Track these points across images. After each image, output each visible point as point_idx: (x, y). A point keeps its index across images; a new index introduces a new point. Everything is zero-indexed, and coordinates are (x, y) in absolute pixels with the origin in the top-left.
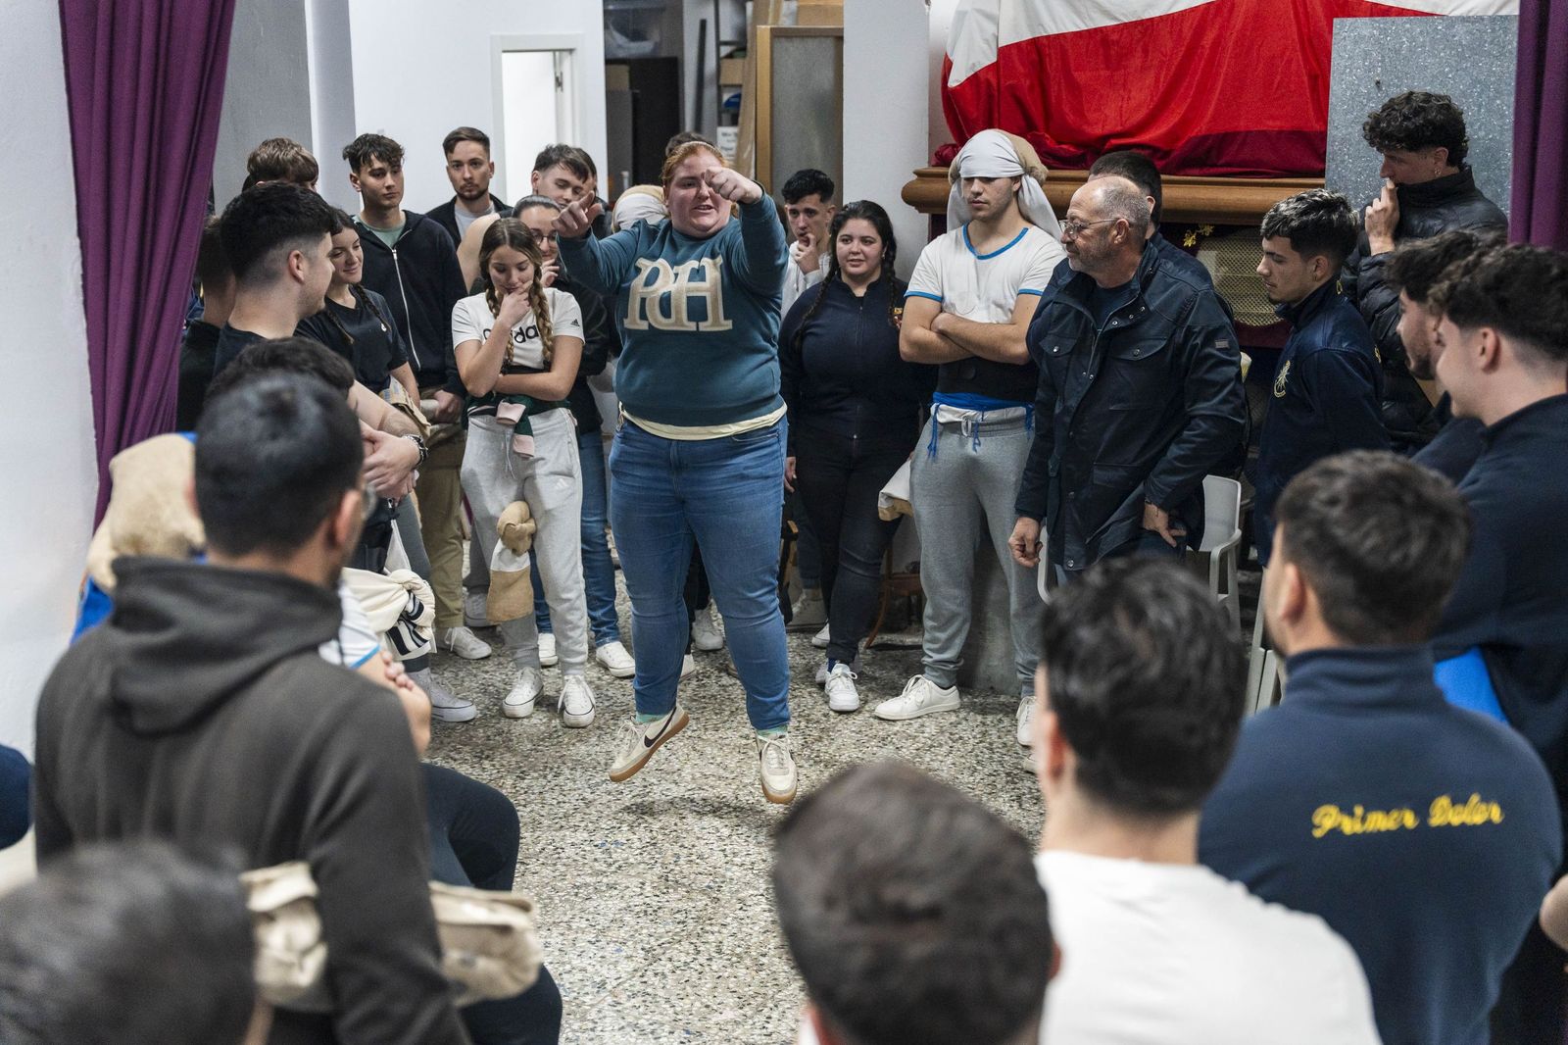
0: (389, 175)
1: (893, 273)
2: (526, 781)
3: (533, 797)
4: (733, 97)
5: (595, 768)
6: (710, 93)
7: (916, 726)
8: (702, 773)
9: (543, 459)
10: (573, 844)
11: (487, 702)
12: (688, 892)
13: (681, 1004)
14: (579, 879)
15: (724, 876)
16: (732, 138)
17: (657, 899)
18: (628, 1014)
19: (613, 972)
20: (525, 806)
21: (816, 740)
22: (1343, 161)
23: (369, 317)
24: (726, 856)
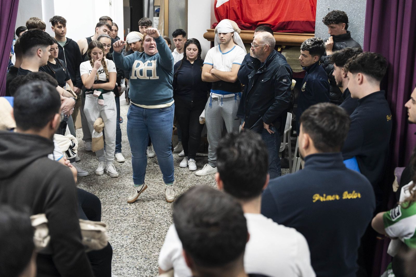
0: (63, 28)
1: (201, 57)
2: (102, 192)
3: (104, 196)
4: (158, 9)
5: (120, 188)
6: (151, 8)
7: (206, 177)
8: (149, 190)
9: (106, 105)
10: (114, 209)
11: (91, 171)
12: (145, 221)
13: (144, 251)
14: (116, 218)
15: (155, 217)
16: (158, 20)
17: (137, 223)
18: (130, 254)
19: (126, 243)
20: (101, 199)
21: (180, 181)
22: (319, 29)
23: (60, 67)
24: (156, 212)
